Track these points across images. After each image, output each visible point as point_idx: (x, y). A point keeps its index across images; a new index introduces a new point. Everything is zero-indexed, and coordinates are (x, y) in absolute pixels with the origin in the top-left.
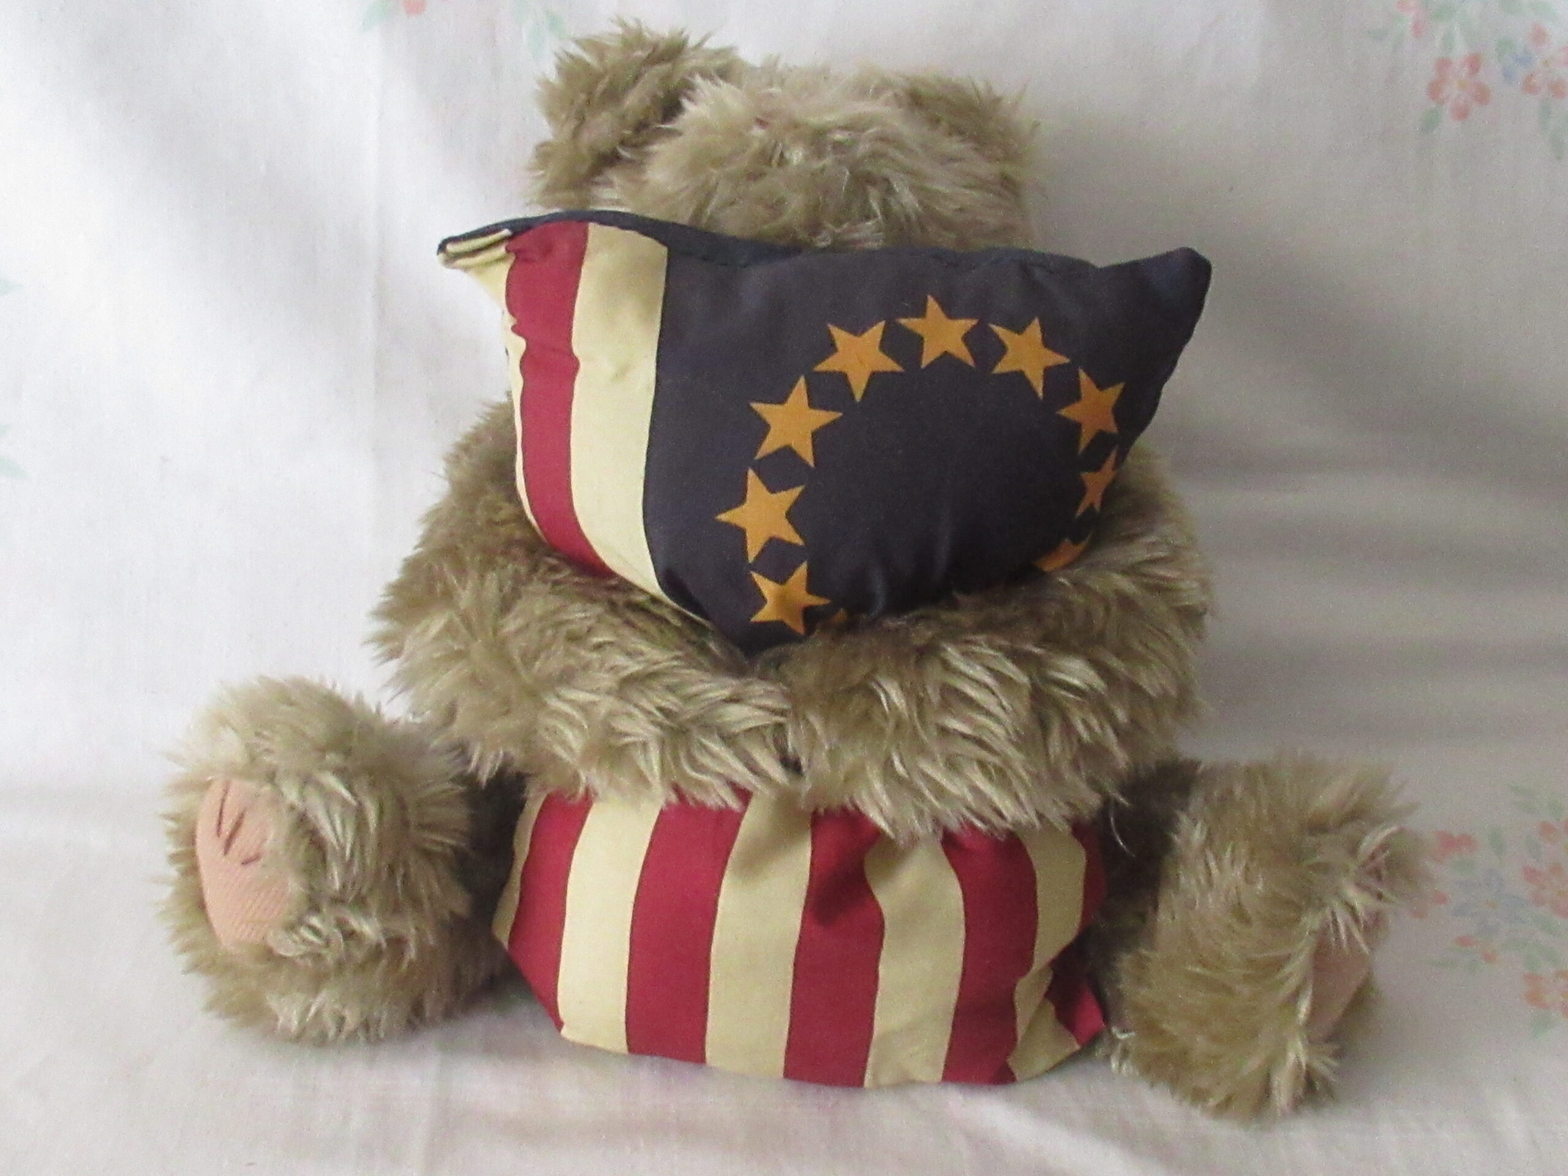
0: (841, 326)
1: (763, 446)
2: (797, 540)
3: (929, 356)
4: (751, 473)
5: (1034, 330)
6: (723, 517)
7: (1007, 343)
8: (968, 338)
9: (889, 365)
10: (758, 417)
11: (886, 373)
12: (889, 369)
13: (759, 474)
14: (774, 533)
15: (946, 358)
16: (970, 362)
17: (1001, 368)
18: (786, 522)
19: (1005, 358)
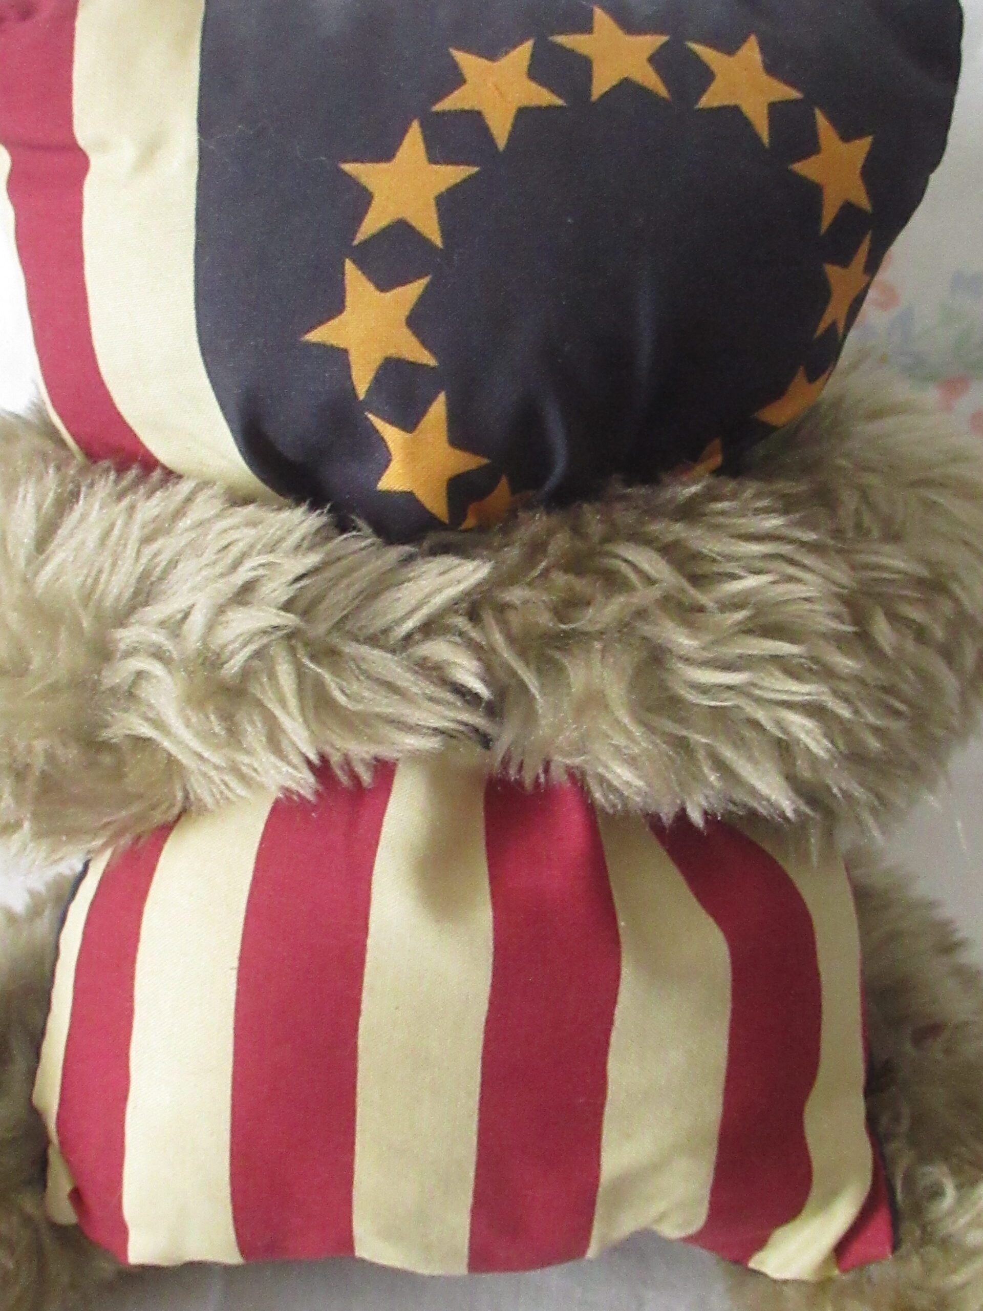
0: (468, 49)
1: (364, 224)
2: (426, 358)
3: (601, 84)
4: (349, 265)
5: (751, 51)
6: (314, 336)
7: (714, 67)
8: (656, 60)
9: (544, 97)
10: (353, 183)
11: (539, 108)
12: (544, 104)
13: (361, 264)
14: (392, 352)
15: (626, 87)
16: (662, 90)
17: (707, 101)
18: (406, 332)
19: (713, 87)
